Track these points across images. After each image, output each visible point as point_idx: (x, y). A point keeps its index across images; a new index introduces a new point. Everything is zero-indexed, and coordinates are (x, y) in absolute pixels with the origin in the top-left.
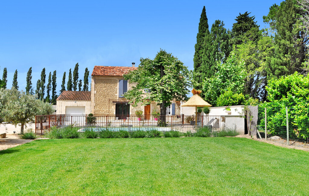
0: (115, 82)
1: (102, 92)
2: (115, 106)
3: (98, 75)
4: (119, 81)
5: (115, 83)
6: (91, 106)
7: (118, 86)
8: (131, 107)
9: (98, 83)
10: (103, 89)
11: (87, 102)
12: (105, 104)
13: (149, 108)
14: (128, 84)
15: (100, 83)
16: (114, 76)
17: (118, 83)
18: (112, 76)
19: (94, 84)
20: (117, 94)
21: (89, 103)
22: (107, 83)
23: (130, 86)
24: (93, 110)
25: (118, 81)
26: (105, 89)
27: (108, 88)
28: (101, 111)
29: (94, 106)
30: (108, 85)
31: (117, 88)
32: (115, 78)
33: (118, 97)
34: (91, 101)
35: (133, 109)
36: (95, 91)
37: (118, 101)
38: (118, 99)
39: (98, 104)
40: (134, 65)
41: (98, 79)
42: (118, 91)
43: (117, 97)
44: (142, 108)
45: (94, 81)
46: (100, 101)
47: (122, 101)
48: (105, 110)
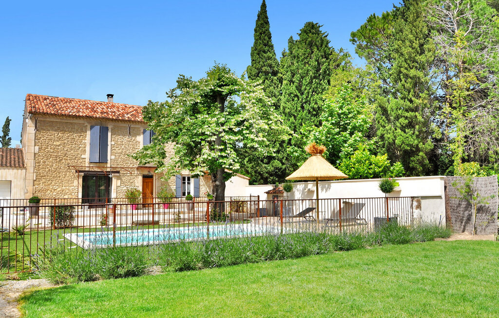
0: (83, 130)
1: (52, 151)
2: (81, 180)
3: (44, 114)
4: (91, 129)
5: (83, 132)
6: (25, 179)
7: (88, 138)
8: (115, 183)
9: (44, 130)
10: (55, 143)
11: (15, 171)
12: (60, 177)
13: (150, 184)
14: (109, 134)
15: (49, 131)
16: (79, 117)
17: (89, 133)
18: (76, 115)
19: (34, 132)
20: (87, 156)
21: (20, 172)
22: (64, 131)
23: (113, 139)
24: (30, 188)
25: (89, 127)
26: (58, 143)
27: (66, 141)
28: (49, 192)
29: (34, 181)
30: (66, 135)
31: (86, 141)
32: (81, 121)
33: (87, 160)
34: (26, 169)
35: (119, 187)
36: (37, 148)
37: (87, 169)
38: (87, 165)
39: (42, 177)
40: (111, 99)
41: (44, 121)
42: (88, 149)
43: (85, 161)
44: (137, 185)
45: (33, 125)
46: (47, 170)
47: (96, 170)
48: (59, 189)
